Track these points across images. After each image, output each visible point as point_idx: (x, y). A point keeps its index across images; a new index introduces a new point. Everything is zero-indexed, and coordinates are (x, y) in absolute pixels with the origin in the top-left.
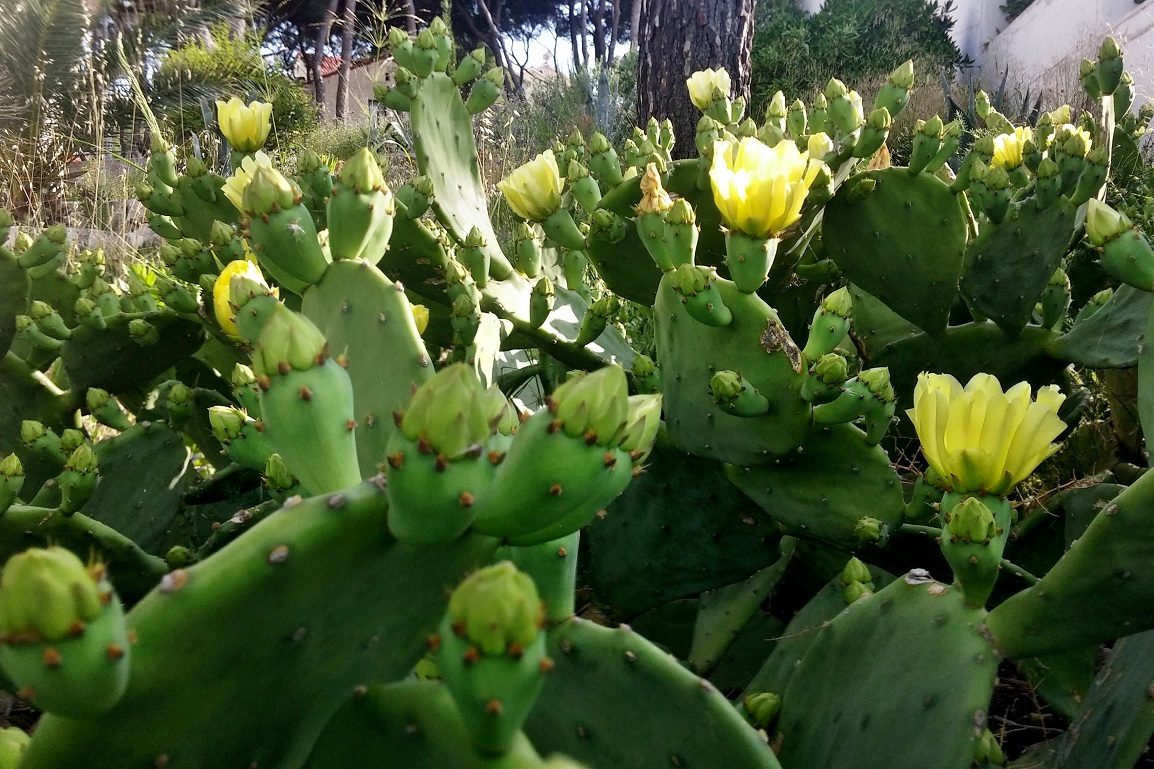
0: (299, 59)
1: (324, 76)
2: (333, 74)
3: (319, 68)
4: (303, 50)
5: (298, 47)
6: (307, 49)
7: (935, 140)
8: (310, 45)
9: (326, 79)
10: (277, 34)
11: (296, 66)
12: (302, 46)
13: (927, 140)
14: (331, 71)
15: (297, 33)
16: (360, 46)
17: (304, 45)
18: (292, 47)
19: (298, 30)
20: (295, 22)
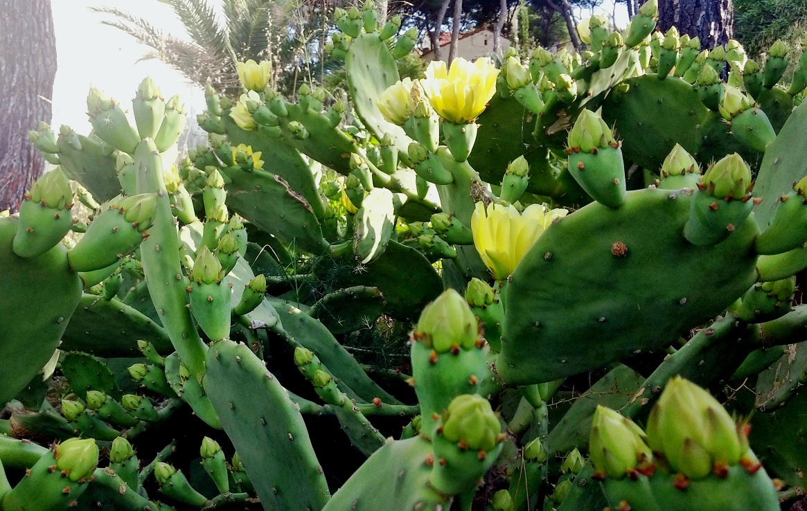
0: (426, 36)
1: (441, 46)
2: (447, 44)
3: (437, 40)
4: (428, 29)
5: (425, 28)
6: (431, 28)
7: (673, 52)
8: (433, 25)
9: (443, 48)
10: (411, 20)
11: (424, 41)
12: (427, 27)
13: (666, 52)
14: (447, 42)
15: (425, 18)
16: (468, 23)
17: (430, 26)
18: (421, 28)
19: (426, 16)
20: (423, 11)
